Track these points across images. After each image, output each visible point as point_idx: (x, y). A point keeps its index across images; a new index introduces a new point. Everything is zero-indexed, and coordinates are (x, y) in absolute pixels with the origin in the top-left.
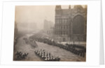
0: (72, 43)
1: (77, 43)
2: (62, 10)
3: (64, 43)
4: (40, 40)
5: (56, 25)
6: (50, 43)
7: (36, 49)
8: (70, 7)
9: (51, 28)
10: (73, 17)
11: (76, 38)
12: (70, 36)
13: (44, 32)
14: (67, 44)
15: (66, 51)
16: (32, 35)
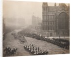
0: (58, 37)
1: (62, 38)
2: (48, 7)
3: (51, 38)
4: (29, 35)
5: (43, 21)
6: (38, 38)
7: (25, 44)
8: (55, 5)
9: (39, 24)
10: (58, 14)
11: (61, 33)
12: (56, 31)
13: (32, 27)
14: (54, 39)
15: (53, 45)
16: (20, 30)
